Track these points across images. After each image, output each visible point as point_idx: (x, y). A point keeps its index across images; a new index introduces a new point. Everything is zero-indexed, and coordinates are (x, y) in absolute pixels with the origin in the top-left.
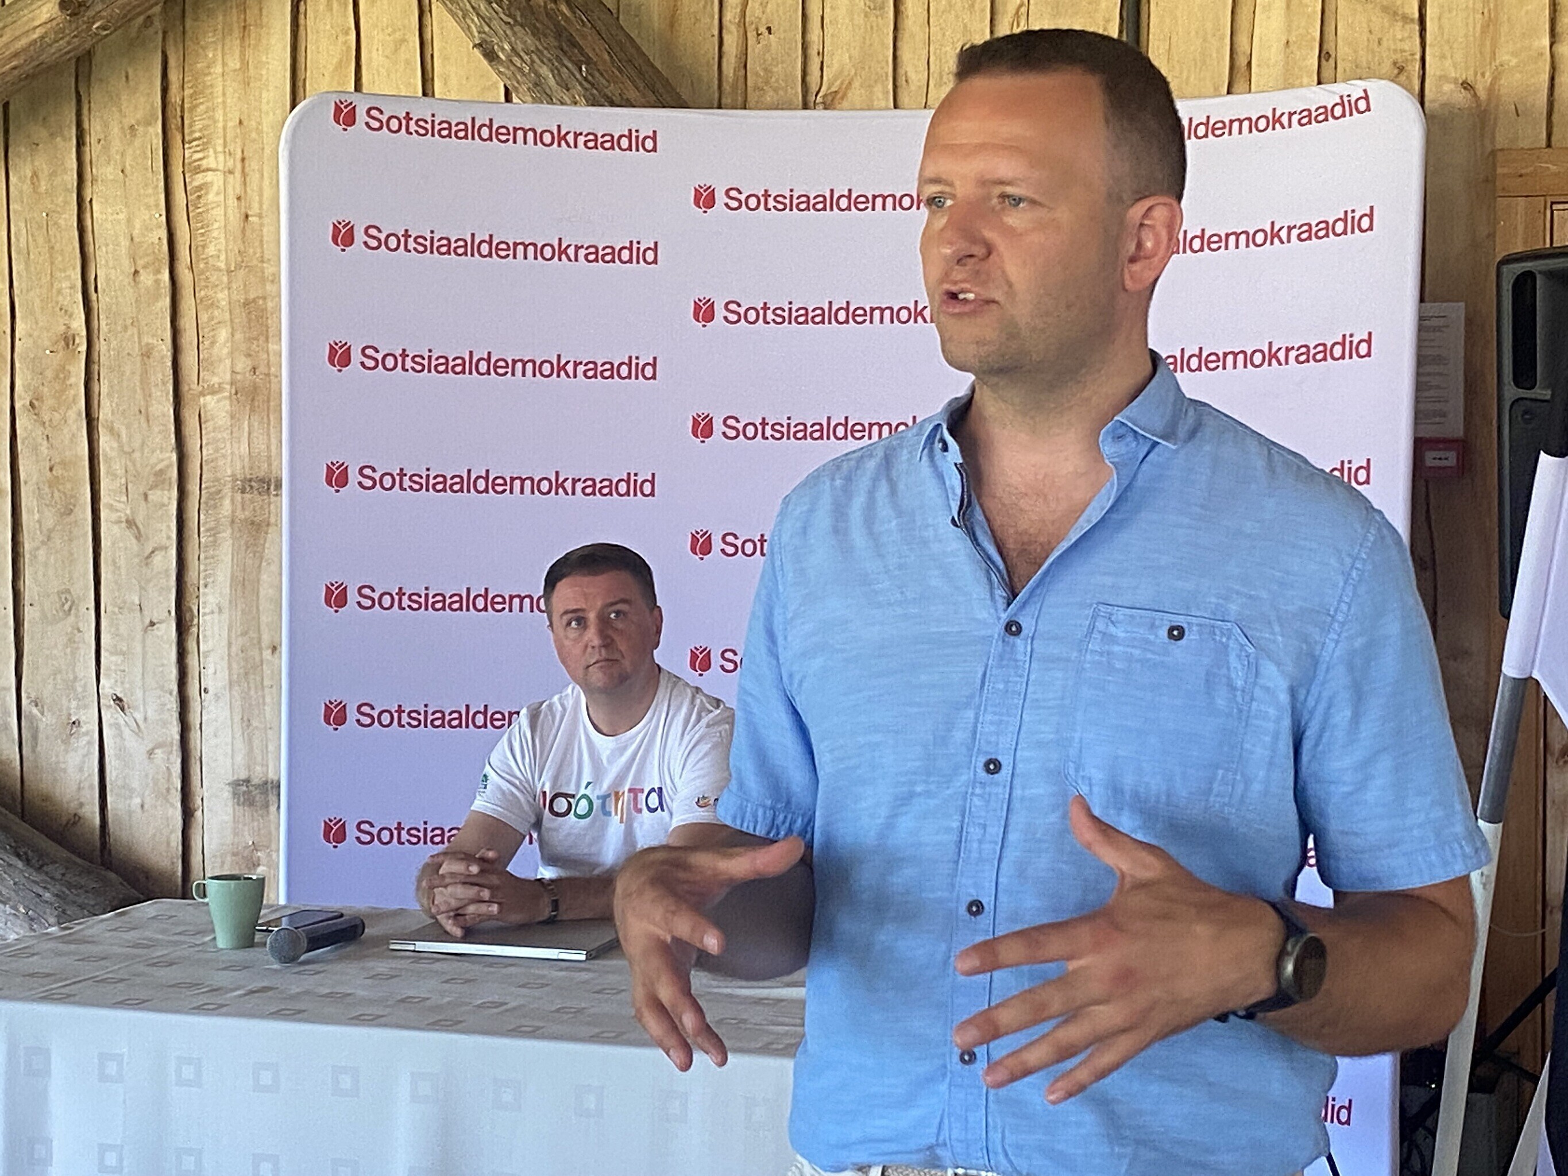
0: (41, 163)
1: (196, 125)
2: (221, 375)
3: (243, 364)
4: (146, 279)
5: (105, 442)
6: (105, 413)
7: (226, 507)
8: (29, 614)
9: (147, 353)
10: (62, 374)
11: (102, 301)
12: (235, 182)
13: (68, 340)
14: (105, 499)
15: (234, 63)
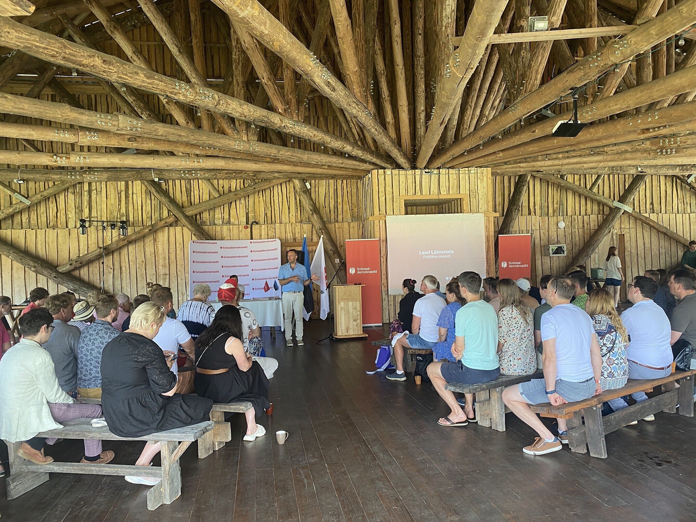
0: (140, 244)
1: (157, 240)
2: (161, 264)
3: (163, 263)
4: (152, 255)
5: (147, 271)
6: (147, 268)
7: (161, 277)
8: (139, 289)
9: (152, 262)
10: (142, 265)
11: (147, 257)
12: (162, 246)
13: (143, 261)
14: (147, 277)
15: (162, 234)
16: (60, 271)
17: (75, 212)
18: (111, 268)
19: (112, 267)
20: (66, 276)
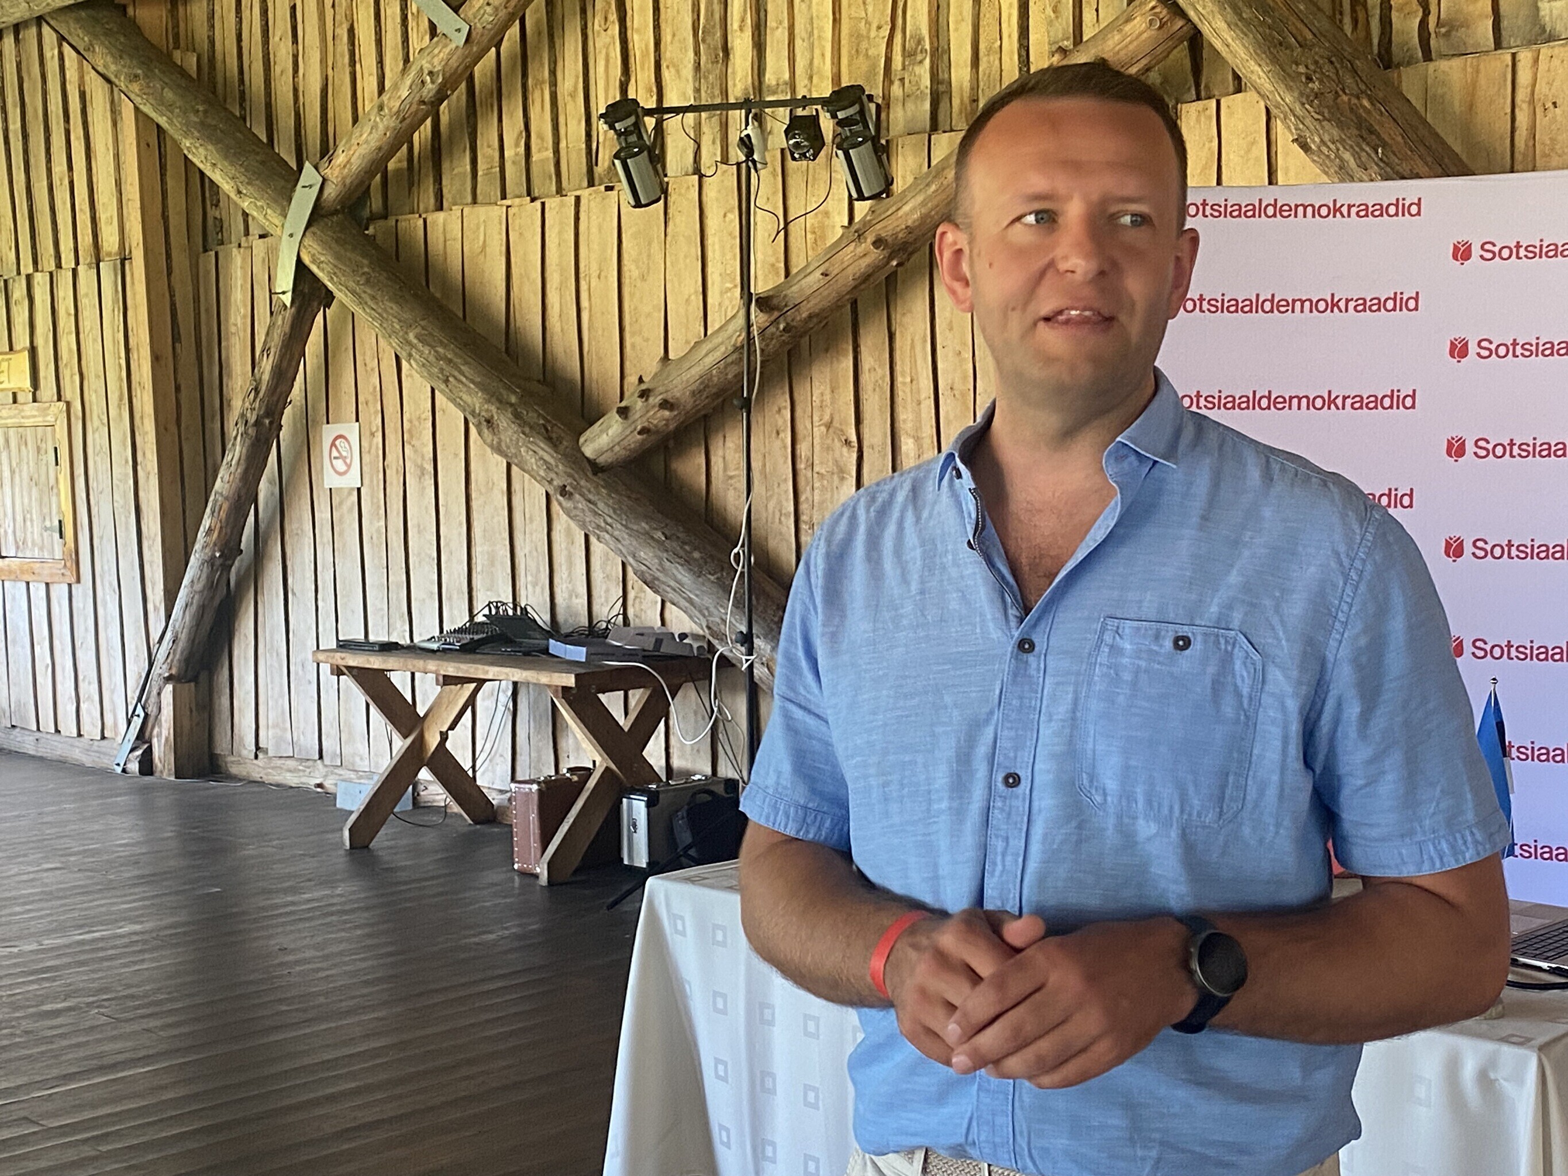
16: (589, 451)
17: (697, 67)
18: (847, 442)
19: (854, 438)
20: (610, 487)
